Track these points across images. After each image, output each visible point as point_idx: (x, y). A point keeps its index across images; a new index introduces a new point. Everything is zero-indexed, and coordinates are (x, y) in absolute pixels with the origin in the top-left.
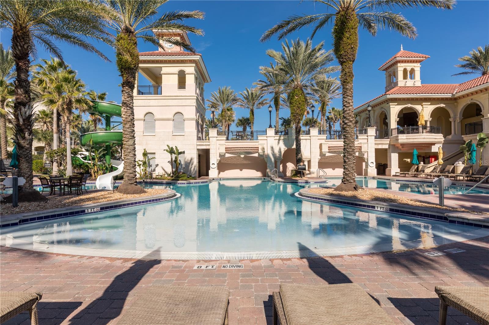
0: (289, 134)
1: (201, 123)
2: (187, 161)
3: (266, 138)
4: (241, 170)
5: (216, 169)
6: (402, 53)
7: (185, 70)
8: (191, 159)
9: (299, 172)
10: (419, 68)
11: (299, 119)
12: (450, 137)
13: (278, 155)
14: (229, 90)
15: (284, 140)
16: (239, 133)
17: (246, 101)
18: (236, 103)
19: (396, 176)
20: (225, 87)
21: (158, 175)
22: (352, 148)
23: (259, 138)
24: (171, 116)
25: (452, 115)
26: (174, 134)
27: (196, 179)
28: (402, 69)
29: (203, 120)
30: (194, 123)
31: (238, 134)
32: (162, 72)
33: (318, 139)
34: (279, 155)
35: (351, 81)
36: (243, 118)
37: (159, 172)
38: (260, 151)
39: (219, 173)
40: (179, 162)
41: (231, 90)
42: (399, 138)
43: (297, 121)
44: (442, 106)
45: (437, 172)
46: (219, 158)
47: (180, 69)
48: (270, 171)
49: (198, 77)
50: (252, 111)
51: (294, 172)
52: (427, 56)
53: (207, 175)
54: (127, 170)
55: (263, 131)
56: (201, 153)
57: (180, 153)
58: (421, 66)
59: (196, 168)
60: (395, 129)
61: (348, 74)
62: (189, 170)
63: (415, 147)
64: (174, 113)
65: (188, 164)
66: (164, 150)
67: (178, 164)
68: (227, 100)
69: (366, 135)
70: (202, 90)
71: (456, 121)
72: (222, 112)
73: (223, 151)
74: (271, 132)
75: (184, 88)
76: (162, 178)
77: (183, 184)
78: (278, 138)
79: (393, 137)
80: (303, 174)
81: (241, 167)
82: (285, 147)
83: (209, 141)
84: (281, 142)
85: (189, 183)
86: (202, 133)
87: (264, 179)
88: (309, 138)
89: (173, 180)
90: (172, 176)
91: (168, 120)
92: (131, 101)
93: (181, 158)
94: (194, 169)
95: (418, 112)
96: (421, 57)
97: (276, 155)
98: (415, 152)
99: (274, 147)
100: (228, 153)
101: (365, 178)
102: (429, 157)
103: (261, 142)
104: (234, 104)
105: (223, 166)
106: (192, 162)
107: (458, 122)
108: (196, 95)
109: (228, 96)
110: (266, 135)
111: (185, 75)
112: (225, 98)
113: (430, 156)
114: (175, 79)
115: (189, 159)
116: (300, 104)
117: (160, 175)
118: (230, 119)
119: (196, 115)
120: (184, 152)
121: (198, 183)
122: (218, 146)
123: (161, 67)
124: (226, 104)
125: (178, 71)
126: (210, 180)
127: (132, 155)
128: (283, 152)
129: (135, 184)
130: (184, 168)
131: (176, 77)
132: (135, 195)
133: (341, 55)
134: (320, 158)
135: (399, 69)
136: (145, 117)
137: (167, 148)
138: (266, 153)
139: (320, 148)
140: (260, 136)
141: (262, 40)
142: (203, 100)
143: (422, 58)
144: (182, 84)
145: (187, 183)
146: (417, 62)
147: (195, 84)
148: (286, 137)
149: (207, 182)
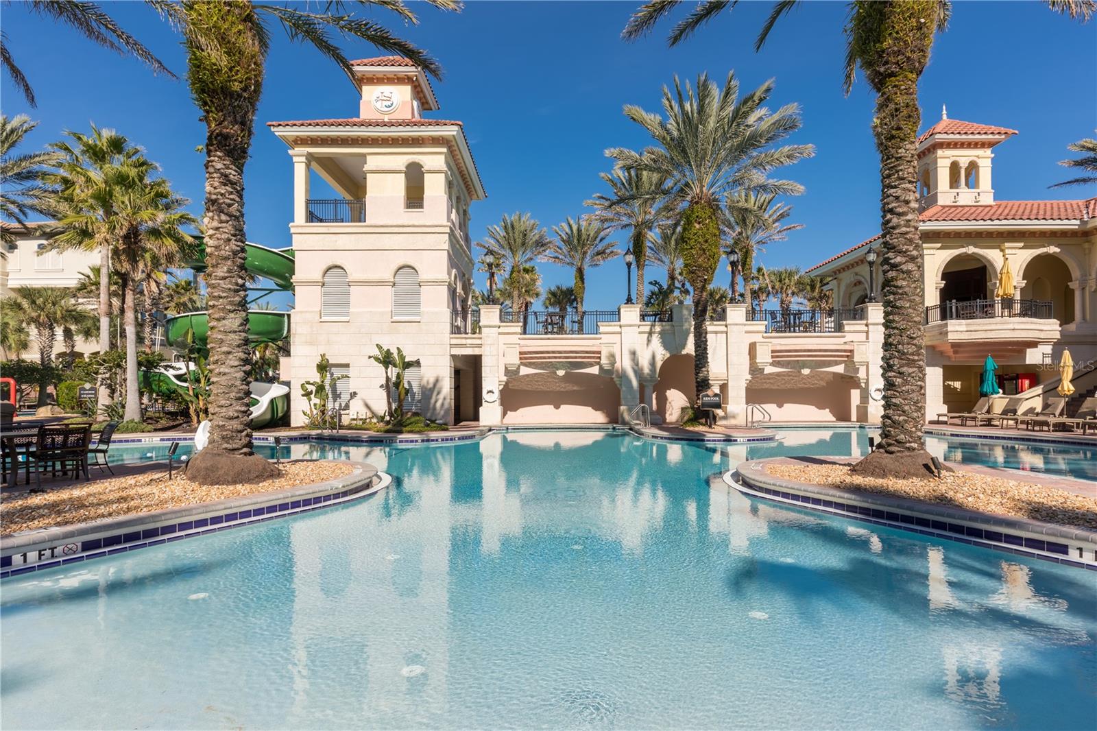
0: (674, 319)
1: (462, 293)
2: (426, 384)
3: (618, 329)
4: (557, 407)
5: (497, 403)
6: (945, 125)
7: (421, 163)
8: (437, 381)
9: (703, 413)
10: (990, 160)
11: (705, 280)
12: (1072, 327)
13: (646, 370)
14: (527, 220)
15: (662, 333)
16: (553, 318)
17: (565, 249)
18: (544, 251)
19: (938, 422)
20: (518, 213)
21: (355, 417)
22: (914, 342)
23: (602, 329)
24: (388, 276)
25: (1076, 273)
26: (395, 318)
27: (447, 430)
28: (948, 163)
29: (467, 287)
30: (444, 292)
31: (549, 321)
32: (366, 168)
33: (747, 332)
34: (651, 370)
35: (912, 134)
36: (558, 288)
37: (356, 411)
38: (604, 361)
39: (504, 414)
40: (406, 386)
41: (532, 222)
42: (949, 329)
43: (699, 285)
44: (1051, 252)
45: (1057, 413)
46: (505, 379)
47: (411, 161)
48: (630, 410)
49: (455, 182)
50: (580, 271)
51: (690, 412)
52: (1010, 131)
53: (476, 418)
54: (217, 409)
55: (612, 313)
56: (460, 366)
57: (408, 365)
58: (993, 155)
59: (448, 401)
60: (934, 307)
61: (905, 112)
62: (431, 406)
63: (989, 351)
64: (396, 268)
65: (429, 392)
66: (370, 357)
67: (403, 391)
68: (523, 244)
69: (865, 322)
70: (464, 215)
71: (1087, 288)
72: (512, 272)
73: (514, 360)
74: (631, 314)
75: (421, 206)
76: (365, 426)
77: (412, 441)
78: (647, 329)
79: (932, 327)
80: (715, 417)
81: (557, 399)
82: (664, 352)
83: (480, 336)
84: (656, 339)
85: (428, 441)
86: (465, 319)
87: (614, 428)
88: (724, 329)
89: (387, 431)
90: (388, 423)
91: (381, 283)
92: (231, 197)
93: (410, 376)
94: (443, 405)
95: (992, 265)
96: (996, 132)
97: (642, 370)
98: (991, 364)
99: (639, 353)
100: (525, 365)
101: (860, 427)
102: (1017, 377)
103: (605, 338)
104: (539, 253)
105: (512, 397)
106: (438, 386)
107: (1093, 290)
108: (449, 224)
109: (525, 235)
110: (619, 320)
111: (423, 173)
112: (516, 240)
113: (1018, 374)
114: (397, 186)
115: (432, 380)
116: (706, 241)
117: (361, 417)
118: (529, 290)
119: (449, 274)
120: (418, 363)
121: (451, 439)
122: (502, 347)
123: (364, 155)
124: (521, 253)
125: (406, 164)
126: (481, 431)
127: (237, 363)
128: (659, 364)
129: (245, 450)
130: (419, 401)
131: (401, 180)
132: (239, 487)
133: (883, 51)
134: (749, 377)
135: (940, 162)
136: (324, 276)
137: (376, 352)
138: (618, 365)
139: (750, 354)
140: (605, 323)
141: (630, 33)
142: (467, 239)
143: (997, 136)
144: (415, 198)
145: (423, 441)
146: (983, 145)
147: (445, 197)
148: (667, 327)
149: (473, 437)
